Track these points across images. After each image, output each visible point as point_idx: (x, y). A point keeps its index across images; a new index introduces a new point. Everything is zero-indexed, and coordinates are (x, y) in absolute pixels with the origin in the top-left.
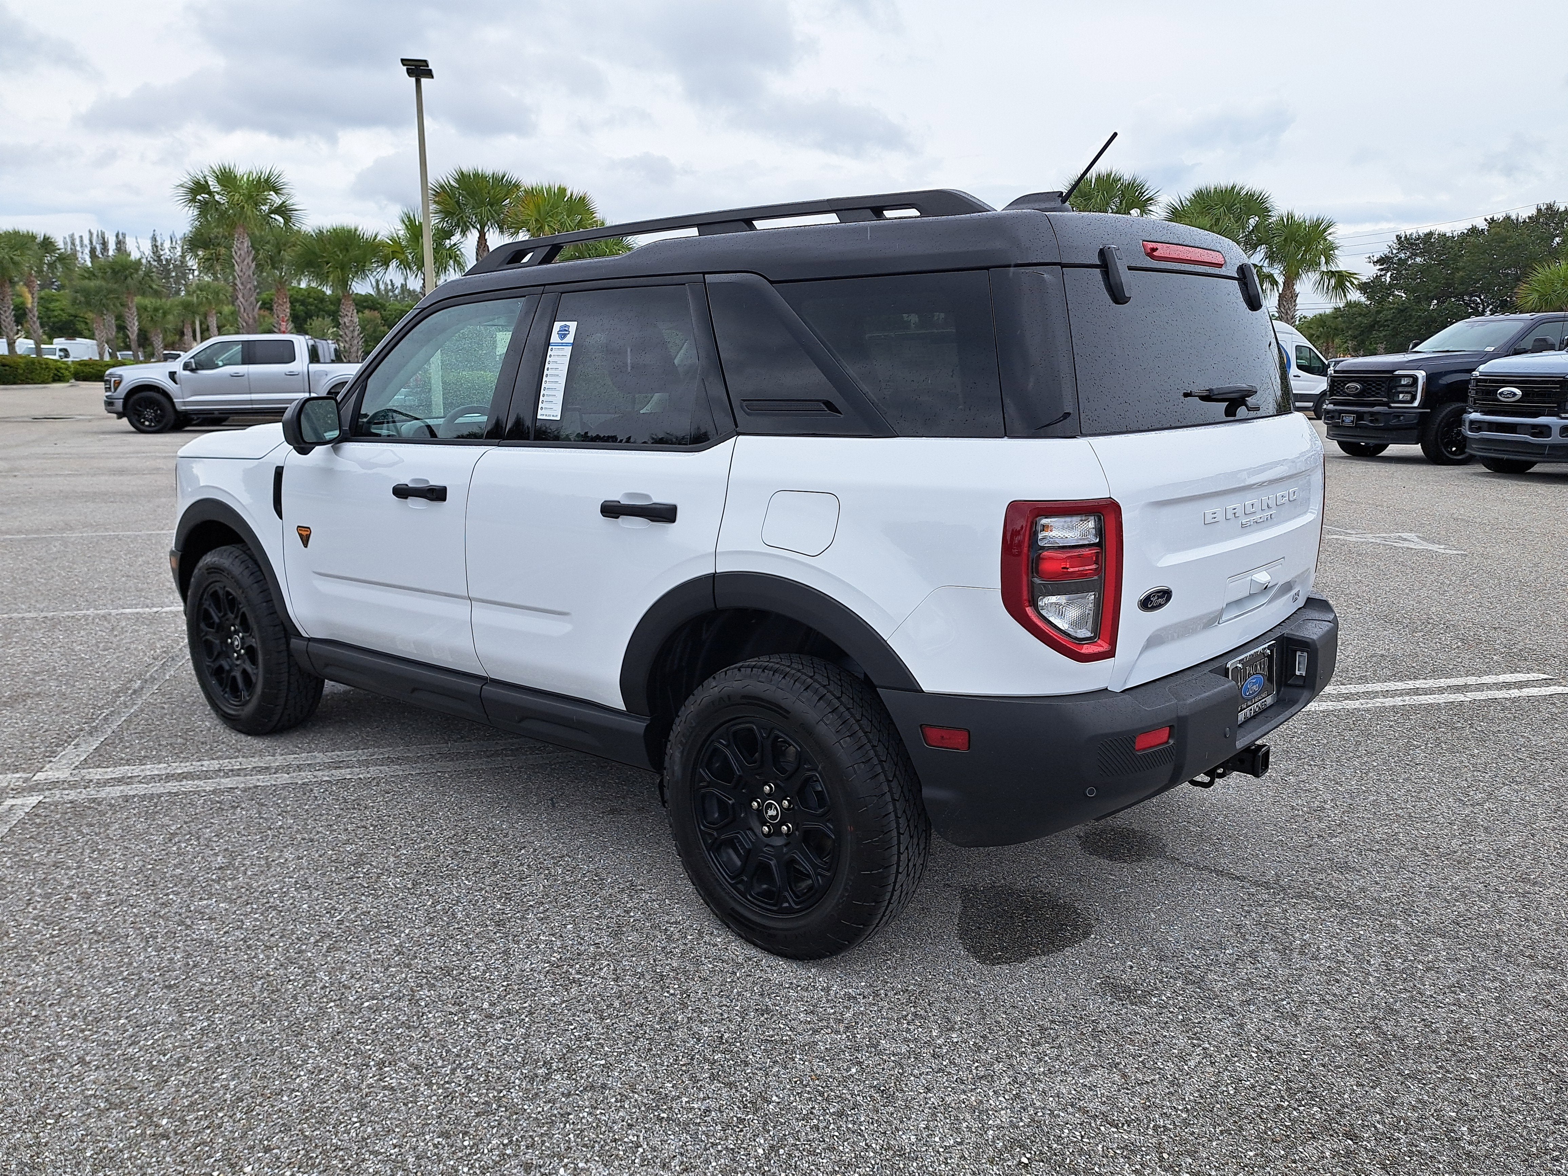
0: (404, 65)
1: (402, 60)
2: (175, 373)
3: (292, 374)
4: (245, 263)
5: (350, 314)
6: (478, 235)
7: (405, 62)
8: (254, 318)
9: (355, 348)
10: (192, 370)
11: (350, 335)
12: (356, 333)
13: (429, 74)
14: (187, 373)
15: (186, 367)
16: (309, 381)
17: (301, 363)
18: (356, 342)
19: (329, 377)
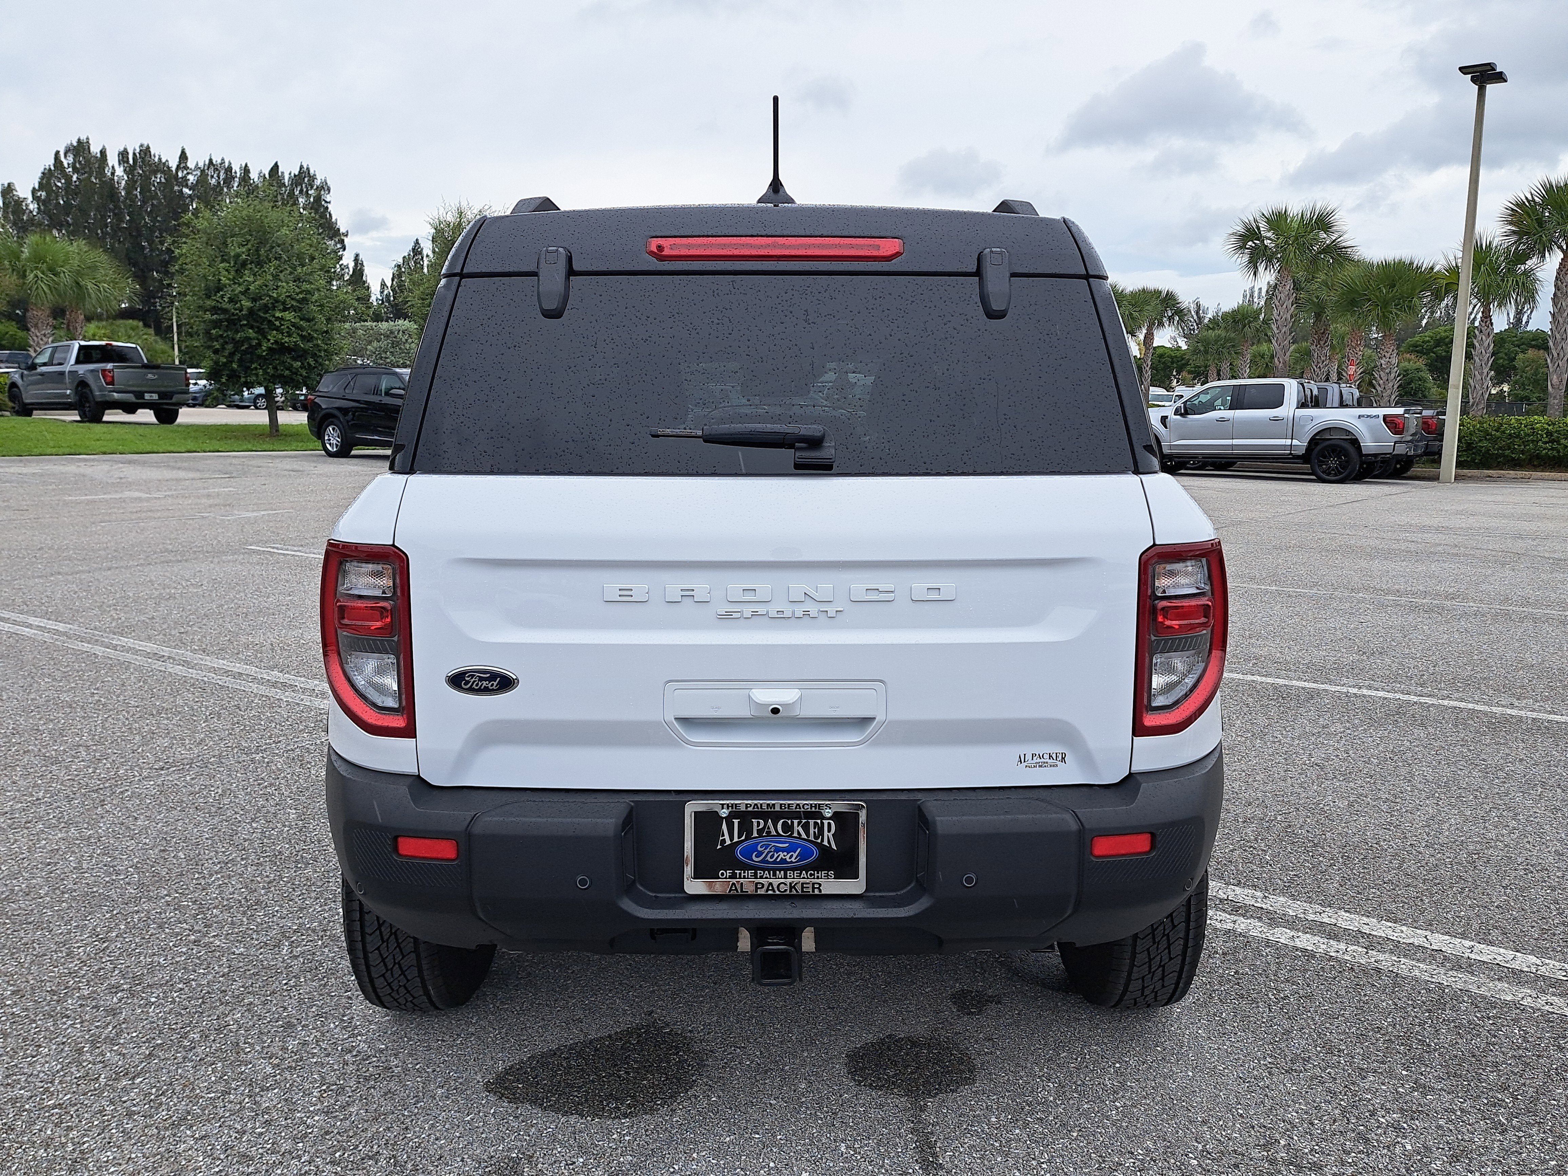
0: (1465, 74)
1: (1461, 69)
2: (1167, 417)
3: (1276, 419)
4: (1284, 306)
5: (1388, 355)
6: (1562, 256)
7: (1464, 70)
8: (1285, 363)
9: (1389, 392)
10: (1181, 415)
11: (1385, 378)
12: (1393, 375)
13: (1500, 78)
14: (1178, 417)
15: (1177, 412)
16: (1292, 428)
17: (1288, 409)
18: (1391, 384)
19: (1314, 423)
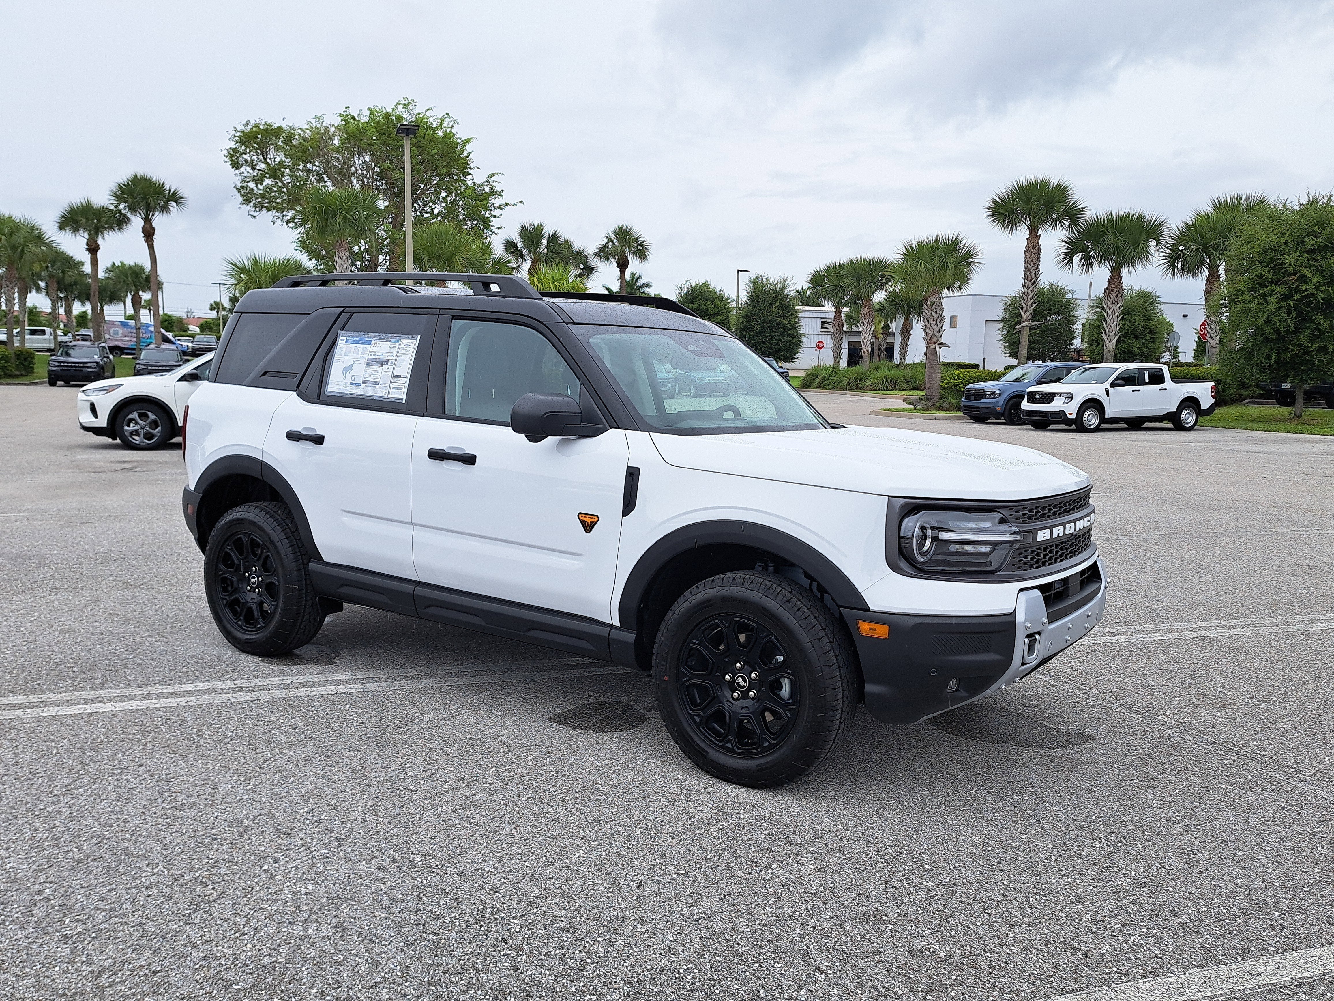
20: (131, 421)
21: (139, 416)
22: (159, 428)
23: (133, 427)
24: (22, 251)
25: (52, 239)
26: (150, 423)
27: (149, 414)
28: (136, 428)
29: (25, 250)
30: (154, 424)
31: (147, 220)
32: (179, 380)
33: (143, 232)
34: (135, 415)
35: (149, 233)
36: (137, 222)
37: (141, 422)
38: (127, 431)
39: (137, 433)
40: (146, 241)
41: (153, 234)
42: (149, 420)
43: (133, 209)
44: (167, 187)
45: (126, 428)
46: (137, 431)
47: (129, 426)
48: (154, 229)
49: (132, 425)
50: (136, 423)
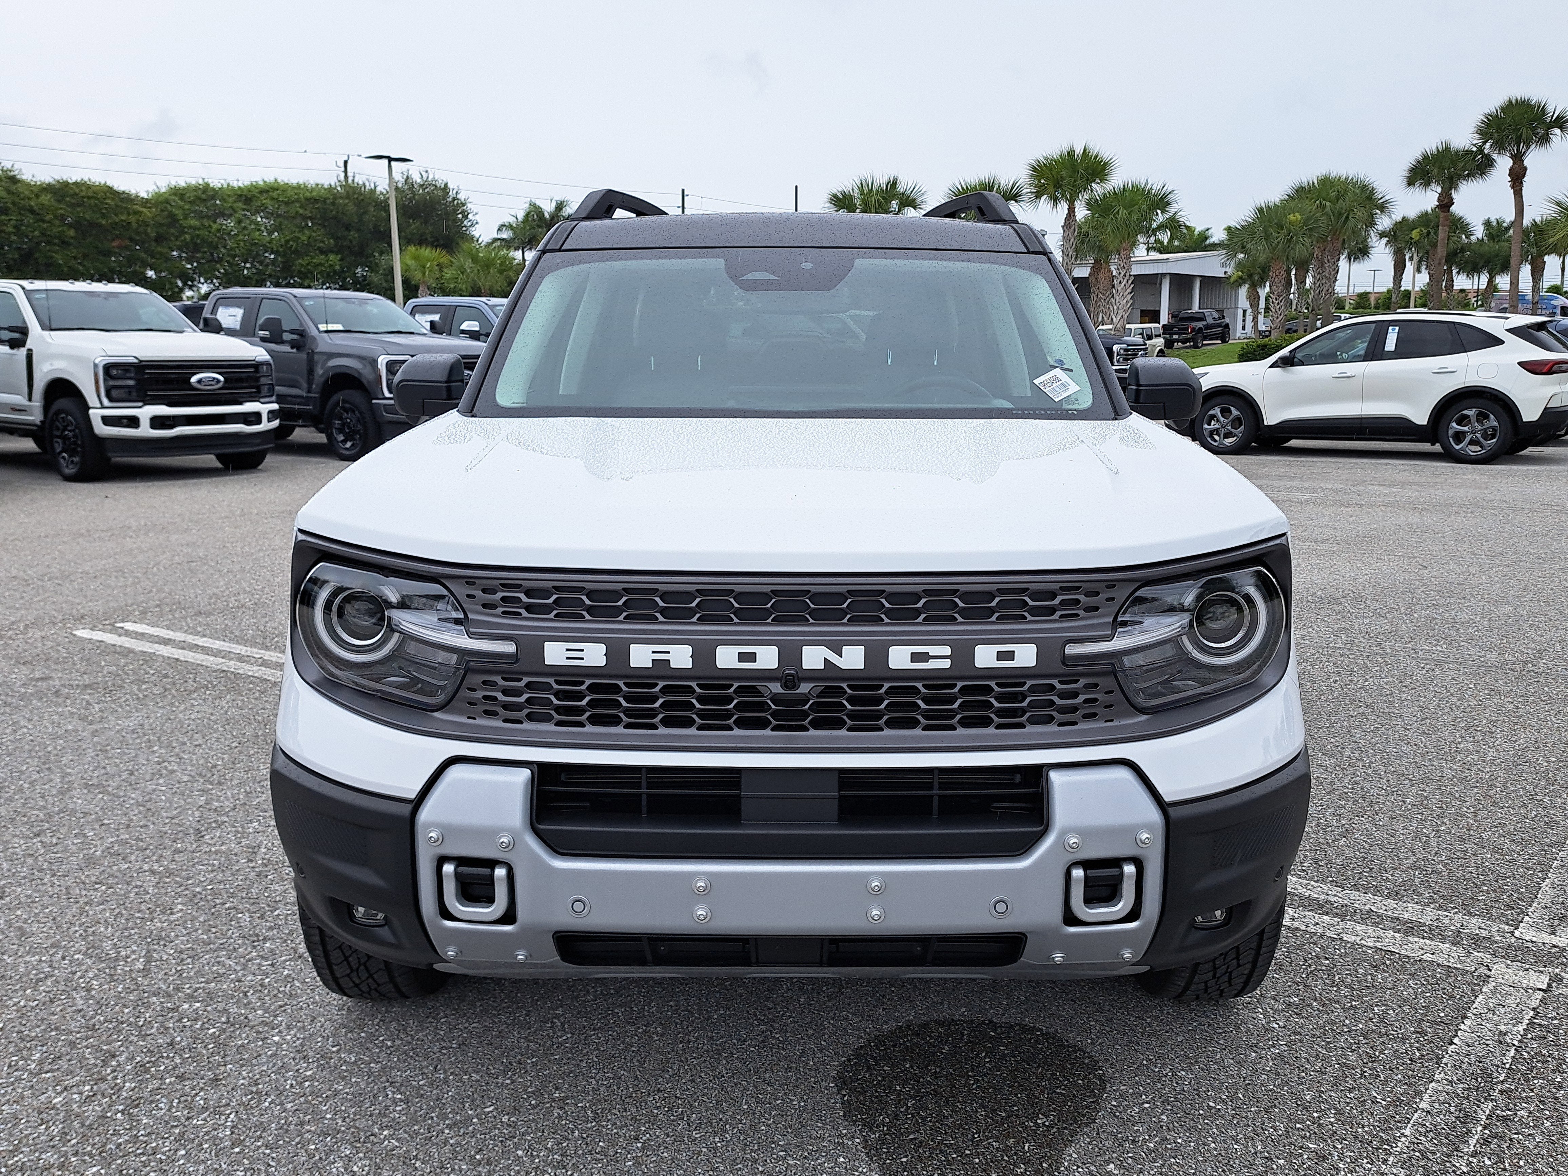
20: (1213, 417)
21: (1221, 411)
22: (1242, 427)
23: (1214, 425)
24: (1347, 217)
25: (1387, 198)
26: (1233, 421)
27: (1232, 408)
28: (1217, 426)
29: (1351, 215)
30: (1237, 422)
31: (1518, 158)
32: (1271, 367)
33: (1509, 175)
34: (1217, 411)
35: (1517, 176)
36: (1504, 163)
37: (1222, 419)
38: (1206, 429)
39: (1217, 431)
40: (1512, 187)
41: (1524, 176)
42: (1232, 417)
43: (1500, 146)
44: (1550, 109)
45: (1206, 426)
46: (1217, 430)
47: (1209, 424)
48: (1526, 169)
49: (1213, 423)
50: (1218, 421)
